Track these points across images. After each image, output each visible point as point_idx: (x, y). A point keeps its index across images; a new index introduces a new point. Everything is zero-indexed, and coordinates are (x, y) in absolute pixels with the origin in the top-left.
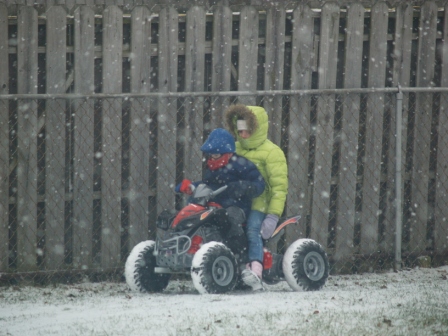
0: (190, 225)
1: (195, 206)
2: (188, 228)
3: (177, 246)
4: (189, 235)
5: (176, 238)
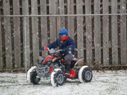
0: (49, 63)
1: (50, 56)
2: (48, 64)
3: (44, 70)
4: (48, 66)
5: (45, 67)
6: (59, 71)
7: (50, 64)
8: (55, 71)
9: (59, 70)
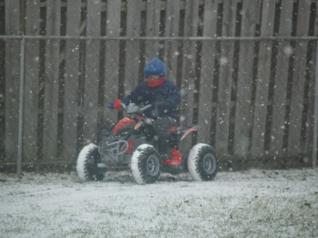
1: (128, 119)
2: (125, 135)
3: (117, 148)
4: (126, 140)
6: (148, 149)
7: (129, 136)
8: (139, 150)
9: (148, 147)
